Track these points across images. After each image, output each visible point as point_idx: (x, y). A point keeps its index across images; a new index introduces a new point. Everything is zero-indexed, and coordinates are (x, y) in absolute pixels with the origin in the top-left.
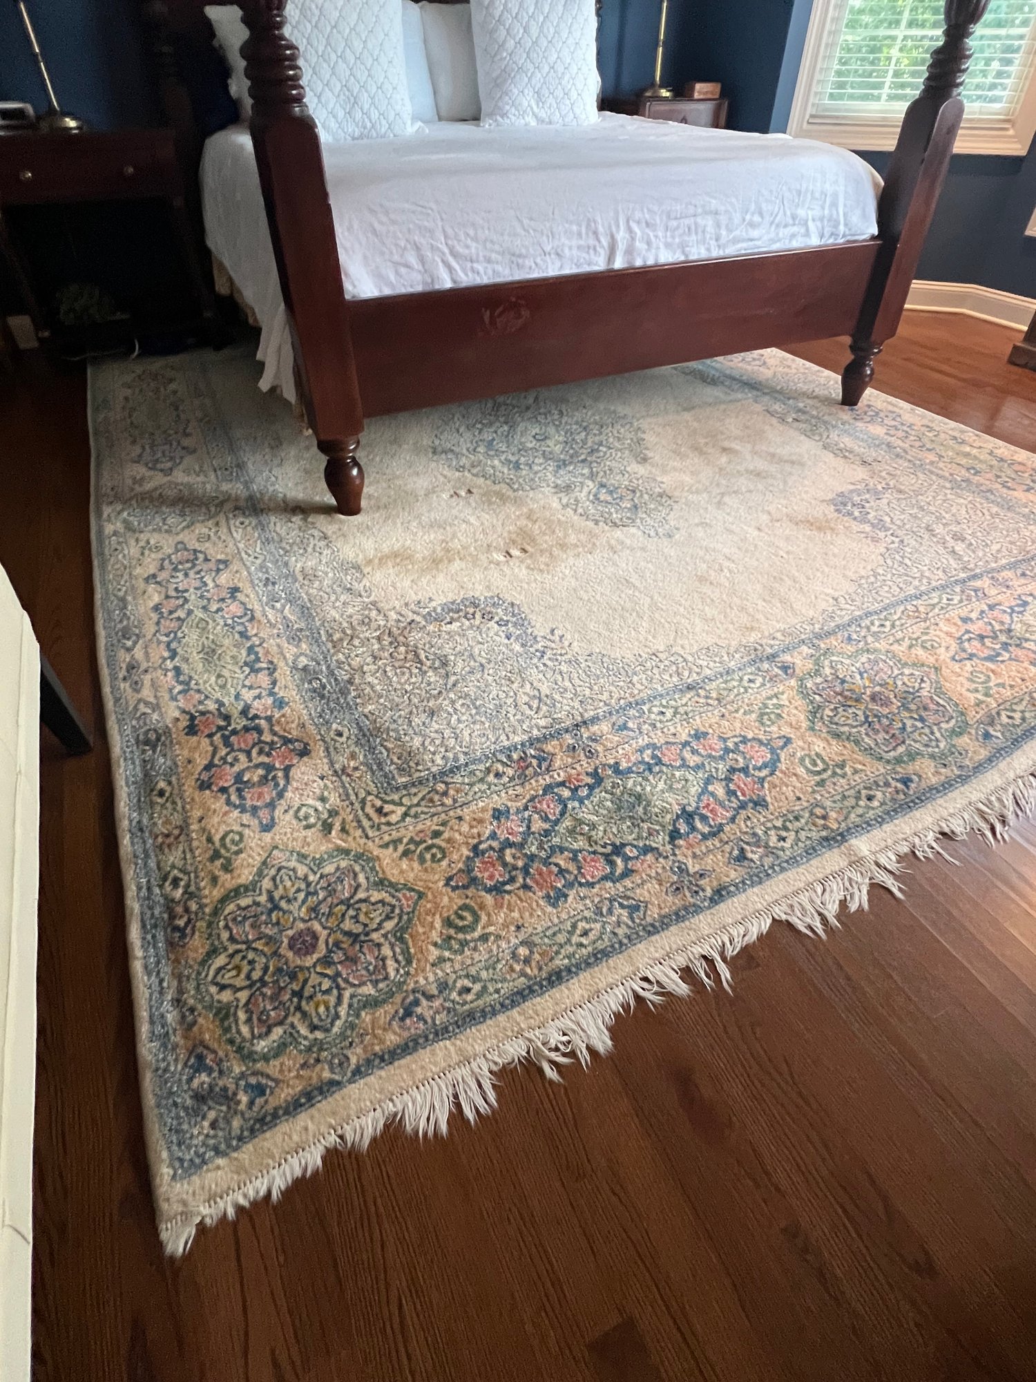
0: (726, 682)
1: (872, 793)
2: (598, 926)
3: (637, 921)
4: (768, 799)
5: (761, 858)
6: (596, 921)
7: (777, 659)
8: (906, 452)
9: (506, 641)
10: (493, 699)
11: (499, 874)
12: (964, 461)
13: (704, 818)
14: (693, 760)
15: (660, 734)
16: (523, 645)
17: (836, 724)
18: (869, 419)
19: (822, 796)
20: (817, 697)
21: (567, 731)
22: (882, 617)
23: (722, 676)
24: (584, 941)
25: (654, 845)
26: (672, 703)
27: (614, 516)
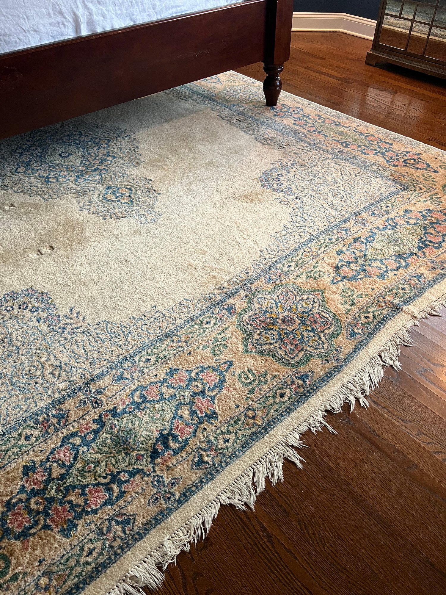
0: (191, 327)
1: (283, 391)
2: (100, 544)
3: (128, 532)
4: (218, 412)
5: (213, 459)
6: (98, 540)
7: (224, 304)
8: (305, 136)
9: (37, 324)
10: (26, 374)
11: (27, 520)
12: (339, 138)
13: (175, 437)
14: (168, 392)
15: (147, 377)
16: (49, 325)
17: (261, 344)
18: (283, 114)
19: (252, 401)
20: (249, 327)
21: (80, 389)
22: (289, 259)
23: (189, 323)
24: (89, 559)
25: (140, 467)
26: (155, 351)
27: (117, 210)
